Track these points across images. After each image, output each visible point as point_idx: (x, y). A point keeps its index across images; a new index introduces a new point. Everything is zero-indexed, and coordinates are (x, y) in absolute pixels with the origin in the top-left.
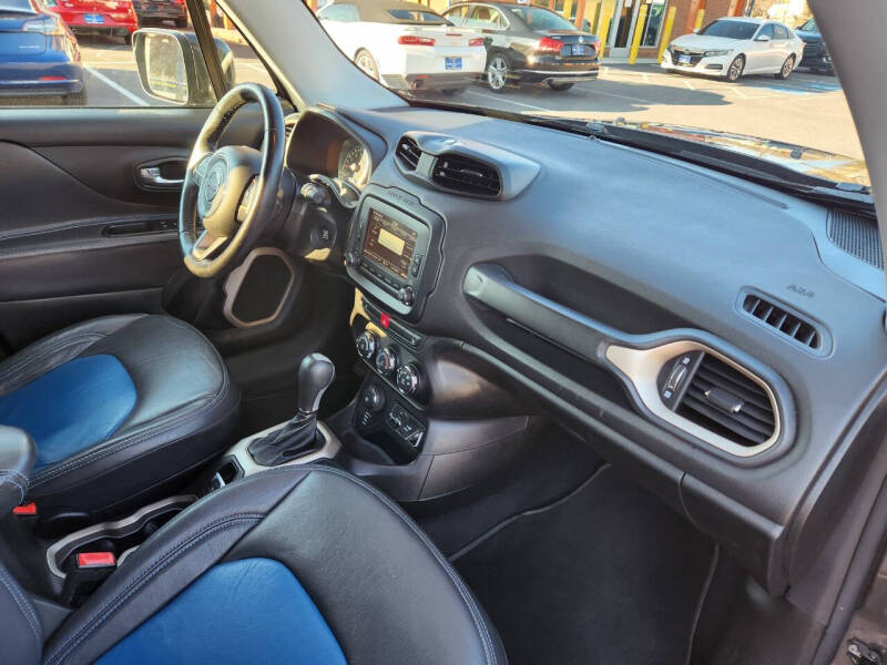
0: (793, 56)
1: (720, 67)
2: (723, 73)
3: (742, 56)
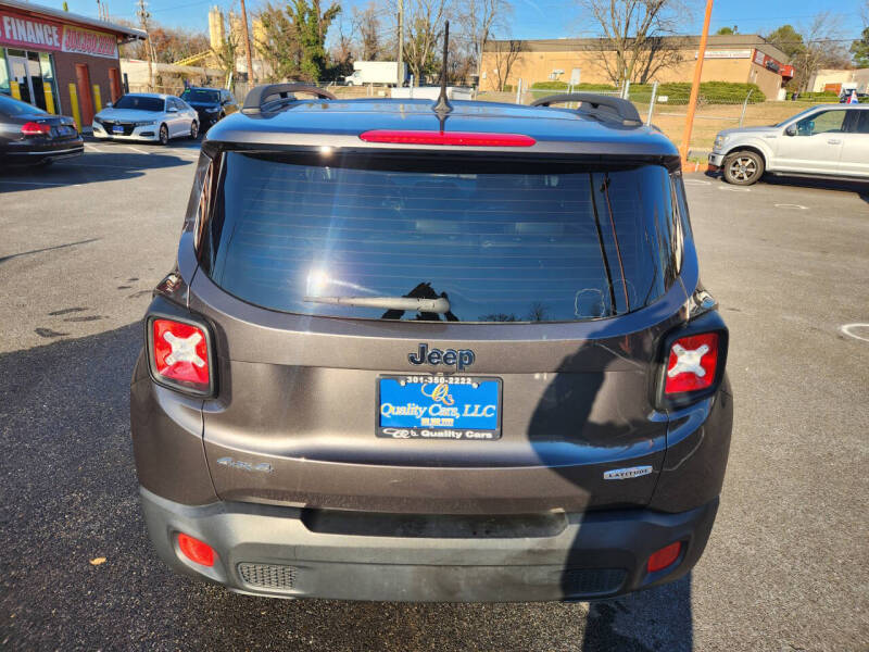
0: (195, 121)
1: (152, 134)
2: (156, 138)
3: (164, 125)
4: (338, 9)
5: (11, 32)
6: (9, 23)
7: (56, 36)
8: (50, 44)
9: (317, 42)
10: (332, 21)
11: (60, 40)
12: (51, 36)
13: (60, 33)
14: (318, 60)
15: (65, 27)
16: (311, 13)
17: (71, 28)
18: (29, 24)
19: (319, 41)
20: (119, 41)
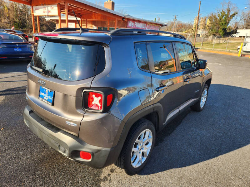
4: (237, 13)
5: (136, 25)
6: (136, 24)
7: (145, 26)
8: (143, 28)
9: (226, 24)
10: (233, 17)
11: (146, 27)
12: (144, 26)
13: (146, 26)
14: (224, 30)
15: (148, 24)
16: (226, 15)
17: (149, 24)
18: (140, 23)
19: (227, 24)
20: (161, 27)
